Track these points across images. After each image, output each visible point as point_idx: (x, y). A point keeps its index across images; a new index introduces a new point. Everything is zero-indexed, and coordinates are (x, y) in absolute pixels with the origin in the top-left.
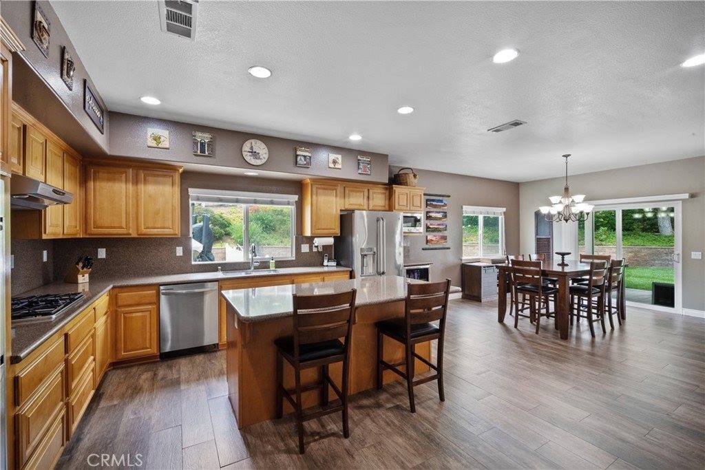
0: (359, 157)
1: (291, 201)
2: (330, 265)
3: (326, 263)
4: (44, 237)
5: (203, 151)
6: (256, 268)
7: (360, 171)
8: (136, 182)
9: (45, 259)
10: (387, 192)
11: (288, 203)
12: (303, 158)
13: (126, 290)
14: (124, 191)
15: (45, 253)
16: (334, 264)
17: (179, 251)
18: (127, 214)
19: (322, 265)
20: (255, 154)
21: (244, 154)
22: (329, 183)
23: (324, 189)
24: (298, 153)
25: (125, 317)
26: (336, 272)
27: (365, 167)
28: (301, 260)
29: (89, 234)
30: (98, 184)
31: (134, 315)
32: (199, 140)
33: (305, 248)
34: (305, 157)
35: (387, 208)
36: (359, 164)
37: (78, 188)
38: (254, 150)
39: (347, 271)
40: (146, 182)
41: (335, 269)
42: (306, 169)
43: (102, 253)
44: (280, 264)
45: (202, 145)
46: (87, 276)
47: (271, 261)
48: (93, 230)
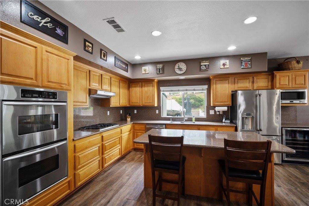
0: (242, 59)
1: (204, 88)
2: (226, 122)
3: (224, 121)
4: (111, 106)
5: (159, 72)
6: (186, 120)
7: (242, 67)
8: (142, 87)
9: (121, 113)
10: (270, 77)
11: (203, 90)
12: (204, 67)
13: (137, 124)
14: (139, 90)
15: (121, 111)
16: (229, 121)
17: (157, 112)
18: (140, 98)
19: (222, 122)
20: (180, 69)
21: (176, 70)
22: (224, 77)
23: (220, 80)
24: (202, 64)
25: (136, 134)
26: (229, 126)
27: (246, 64)
28: (209, 118)
29: (130, 105)
30: (132, 88)
31: (139, 133)
32: (158, 68)
33: (212, 112)
34: (205, 65)
35: (270, 87)
36: (242, 63)
37: (127, 91)
38: (180, 67)
39: (233, 126)
40: (145, 86)
41: (229, 124)
42: (207, 72)
43: (135, 112)
44: (198, 120)
45: (159, 69)
46: (130, 118)
47: (193, 118)
48: (131, 104)
